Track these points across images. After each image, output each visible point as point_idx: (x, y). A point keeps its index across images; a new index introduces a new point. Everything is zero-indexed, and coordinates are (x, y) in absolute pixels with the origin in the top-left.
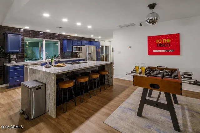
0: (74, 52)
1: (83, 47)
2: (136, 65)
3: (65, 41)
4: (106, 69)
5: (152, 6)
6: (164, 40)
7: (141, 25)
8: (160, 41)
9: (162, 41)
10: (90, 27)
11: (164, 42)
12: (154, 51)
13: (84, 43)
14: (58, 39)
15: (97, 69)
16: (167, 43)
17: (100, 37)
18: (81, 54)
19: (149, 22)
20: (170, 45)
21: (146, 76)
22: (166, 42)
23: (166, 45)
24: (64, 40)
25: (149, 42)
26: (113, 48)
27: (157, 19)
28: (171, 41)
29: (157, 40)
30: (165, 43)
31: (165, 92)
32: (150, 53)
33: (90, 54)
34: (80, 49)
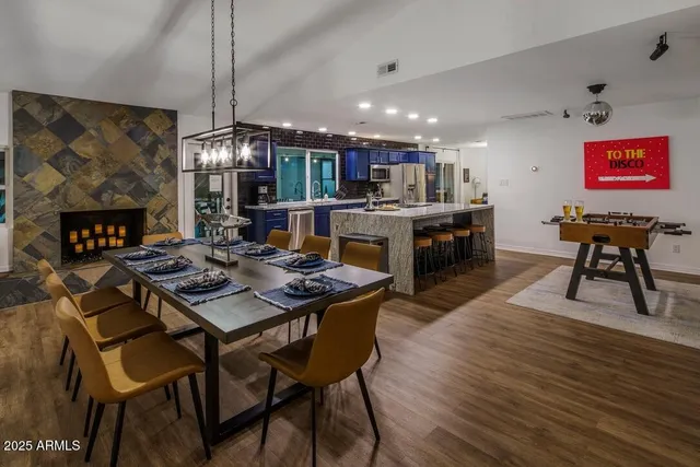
0: (372, 180)
1: (393, 168)
2: (566, 203)
3: (353, 154)
4: (475, 221)
5: (597, 89)
6: (627, 151)
7: (567, 116)
8: (617, 155)
9: (624, 154)
10: (433, 120)
11: (628, 156)
12: (601, 179)
13: (394, 156)
14: (331, 148)
15: (450, 220)
16: (636, 161)
17: (436, 140)
18: (386, 187)
19: (591, 121)
20: (642, 165)
21: (586, 223)
22: (633, 157)
23: (632, 164)
24: (349, 149)
25: (587, 156)
26: (466, 171)
27: (607, 114)
28: (647, 154)
29: (609, 152)
30: (631, 160)
31: (620, 248)
32: (592, 183)
33: (412, 188)
34: (385, 174)
